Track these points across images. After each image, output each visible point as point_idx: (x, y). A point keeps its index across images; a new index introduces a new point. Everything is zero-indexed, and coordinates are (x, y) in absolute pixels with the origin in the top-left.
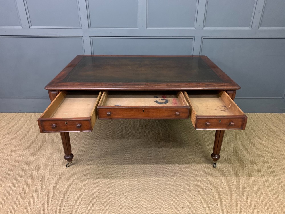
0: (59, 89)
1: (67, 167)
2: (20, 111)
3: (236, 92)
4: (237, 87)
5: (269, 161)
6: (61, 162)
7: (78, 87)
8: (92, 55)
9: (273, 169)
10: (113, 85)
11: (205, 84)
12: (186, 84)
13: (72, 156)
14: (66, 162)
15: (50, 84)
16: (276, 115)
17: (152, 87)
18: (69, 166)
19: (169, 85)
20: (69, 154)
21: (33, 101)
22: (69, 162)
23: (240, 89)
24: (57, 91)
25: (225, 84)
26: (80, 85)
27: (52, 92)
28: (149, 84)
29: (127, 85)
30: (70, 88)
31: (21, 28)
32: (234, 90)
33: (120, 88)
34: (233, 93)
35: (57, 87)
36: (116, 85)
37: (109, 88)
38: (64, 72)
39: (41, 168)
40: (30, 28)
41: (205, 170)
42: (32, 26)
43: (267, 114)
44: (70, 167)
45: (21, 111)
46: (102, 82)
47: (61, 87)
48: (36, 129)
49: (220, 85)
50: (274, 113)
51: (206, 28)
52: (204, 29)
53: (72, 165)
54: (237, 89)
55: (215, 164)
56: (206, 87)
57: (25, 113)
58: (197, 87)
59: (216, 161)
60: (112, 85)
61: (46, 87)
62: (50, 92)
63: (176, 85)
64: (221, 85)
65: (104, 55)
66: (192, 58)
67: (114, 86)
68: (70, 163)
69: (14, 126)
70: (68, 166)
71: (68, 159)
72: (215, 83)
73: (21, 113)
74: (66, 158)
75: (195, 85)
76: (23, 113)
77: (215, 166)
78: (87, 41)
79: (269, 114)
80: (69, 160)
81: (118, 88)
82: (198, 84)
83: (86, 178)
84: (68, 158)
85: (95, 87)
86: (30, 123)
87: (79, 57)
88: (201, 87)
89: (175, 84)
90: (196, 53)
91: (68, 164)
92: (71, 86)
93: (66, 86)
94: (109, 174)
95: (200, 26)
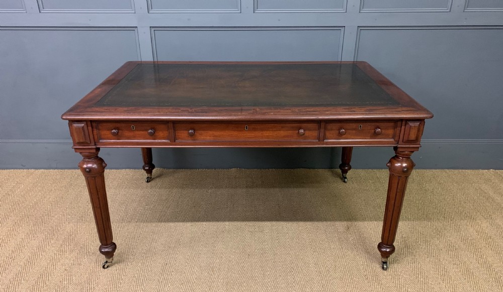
0: (88, 119)
1: (104, 267)
2: (23, 167)
3: (424, 124)
4: (425, 114)
5: (490, 259)
6: (94, 258)
7: (124, 116)
8: (154, 62)
9: (497, 273)
10: (190, 110)
11: (365, 109)
12: (329, 108)
13: (113, 246)
14: (103, 258)
15: (72, 111)
16: (499, 173)
17: (264, 114)
18: (108, 267)
19: (297, 110)
20: (109, 243)
22: (109, 258)
23: (431, 117)
24: (85, 122)
25: (404, 109)
26: (128, 112)
27: (76, 125)
28: (258, 109)
29: (216, 111)
30: (109, 115)
31: (25, 12)
32: (421, 121)
33: (203, 116)
34: (419, 125)
35: (83, 115)
36: (195, 110)
37: (182, 116)
38: (99, 89)
39: (55, 269)
40: (40, 12)
41: (366, 275)
42: (43, 8)
43: (481, 171)
44: (110, 268)
45: (24, 166)
46: (171, 106)
47: (92, 115)
48: (50, 197)
49: (394, 110)
50: (495, 169)
51: (365, 10)
52: (362, 11)
53: (114, 264)
54: (427, 118)
55: (385, 263)
56: (366, 114)
57: (33, 170)
58: (350, 114)
59: (387, 257)
60: (188, 111)
61: (63, 115)
62: (71, 125)
63: (309, 110)
64: (397, 110)
65: (175, 62)
66: (341, 66)
67: (191, 114)
68: (109, 260)
69: (10, 193)
70: (106, 266)
71: (107, 252)
72: (383, 108)
73: (24, 169)
74: (103, 250)
75: (347, 110)
76: (29, 169)
77: (385, 266)
78: (144, 36)
79: (486, 171)
80: (109, 255)
81: (199, 116)
82: (351, 108)
83: (139, 289)
84: (106, 250)
85: (155, 115)
86: (39, 188)
87: (129, 64)
88: (357, 114)
89: (307, 110)
90: (348, 56)
91: (107, 262)
92: (110, 112)
93: (101, 112)
94: (183, 282)
95: (354, 6)
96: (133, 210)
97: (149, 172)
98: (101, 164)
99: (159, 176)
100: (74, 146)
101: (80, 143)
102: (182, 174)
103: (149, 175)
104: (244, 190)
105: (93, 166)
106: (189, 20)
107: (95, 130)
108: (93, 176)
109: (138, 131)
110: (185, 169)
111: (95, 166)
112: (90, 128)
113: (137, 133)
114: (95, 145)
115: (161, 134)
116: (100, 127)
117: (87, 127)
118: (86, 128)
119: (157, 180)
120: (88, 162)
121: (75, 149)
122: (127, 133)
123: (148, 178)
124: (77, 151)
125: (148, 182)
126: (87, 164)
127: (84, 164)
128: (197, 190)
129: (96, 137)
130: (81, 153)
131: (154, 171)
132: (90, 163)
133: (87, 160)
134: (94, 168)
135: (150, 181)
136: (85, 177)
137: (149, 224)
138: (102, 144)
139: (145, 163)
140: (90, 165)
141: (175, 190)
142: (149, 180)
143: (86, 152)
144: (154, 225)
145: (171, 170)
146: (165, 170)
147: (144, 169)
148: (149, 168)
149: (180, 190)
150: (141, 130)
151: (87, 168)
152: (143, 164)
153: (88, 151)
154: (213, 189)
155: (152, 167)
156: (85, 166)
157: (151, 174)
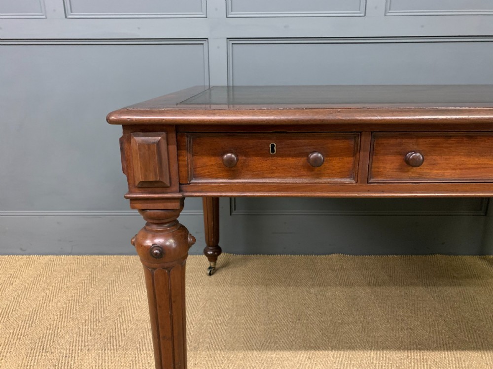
2: (23, 252)
21: (58, 223)
27: (139, 139)
31: (44, 17)
40: (66, 17)
42: (71, 12)
45: (25, 250)
48: (59, 301)
57: (35, 257)
73: (23, 255)
76: (30, 255)
86: (43, 285)
96: (196, 324)
97: (213, 258)
98: (186, 238)
99: (225, 265)
100: (130, 192)
101: (146, 186)
103: (212, 264)
104: (368, 290)
105: (167, 243)
106: (286, 27)
107: (184, 152)
108: (166, 265)
109: (282, 156)
110: (260, 254)
111: (171, 242)
112: (173, 148)
113: (280, 161)
114: (180, 191)
115: (336, 163)
116: (197, 148)
117: (168, 144)
118: (164, 145)
120: (156, 234)
121: (133, 200)
122: (256, 162)
123: (210, 268)
125: (210, 274)
126: (154, 237)
127: (146, 238)
128: (291, 289)
129: (184, 173)
130: (142, 211)
131: (221, 258)
132: (160, 236)
133: (155, 227)
134: (170, 246)
135: (213, 274)
136: (146, 267)
137: (232, 355)
138: (196, 189)
139: (209, 245)
140: (159, 241)
141: (255, 289)
142: (212, 271)
143: (156, 209)
144: (241, 355)
145: (239, 256)
147: (206, 253)
148: (214, 252)
149: (264, 288)
150: (289, 156)
151: (155, 246)
152: (205, 245)
153: (160, 205)
154: (317, 288)
155: (218, 251)
156: (148, 243)
157: (215, 264)
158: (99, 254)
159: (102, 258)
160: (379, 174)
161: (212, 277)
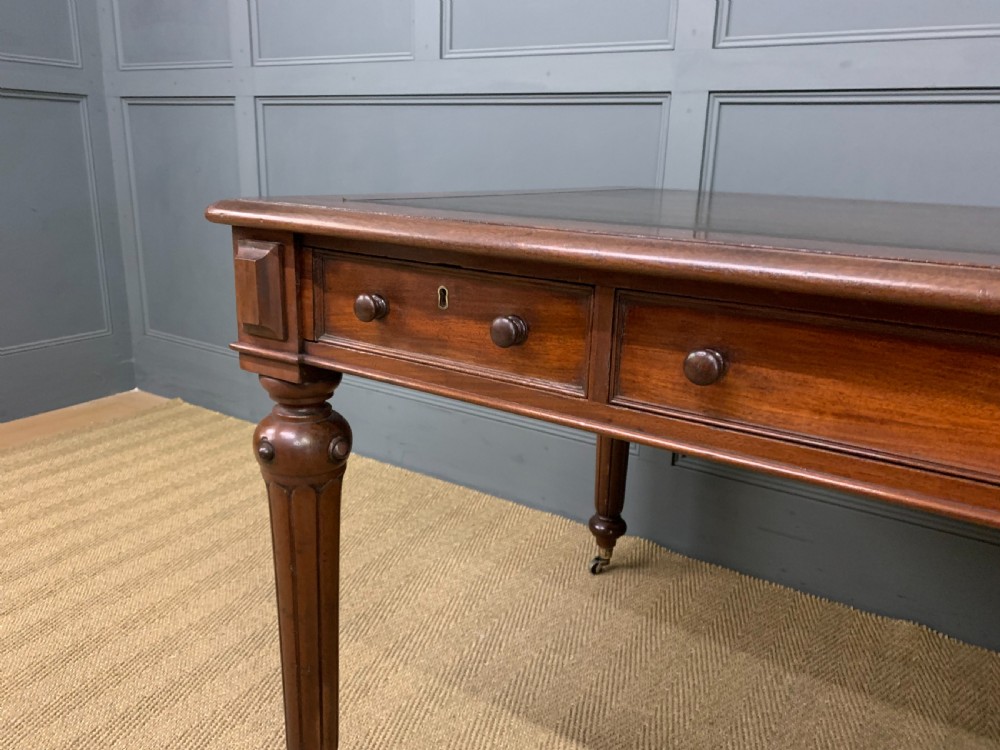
31: (411, 58)
40: (441, 57)
97: (607, 540)
99: (636, 565)
100: (240, 340)
101: (253, 332)
102: (710, 580)
103: (602, 552)
104: (940, 731)
107: (309, 282)
109: (458, 315)
110: (725, 566)
112: (291, 273)
113: (454, 325)
114: (303, 352)
115: (553, 347)
116: (331, 279)
117: (284, 265)
118: (274, 266)
119: (625, 575)
121: (244, 354)
122: (417, 319)
123: (598, 559)
124: (249, 364)
125: (593, 571)
128: (741, 657)
129: (309, 321)
130: (261, 376)
131: (623, 543)
135: (601, 571)
137: (527, 729)
138: (325, 352)
139: (599, 513)
141: (665, 630)
142: (600, 567)
144: (543, 737)
145: (678, 558)
146: (663, 554)
147: (593, 527)
148: (608, 529)
149: (682, 635)
150: (470, 317)
151: (264, 440)
152: (592, 511)
153: (275, 372)
154: (804, 678)
155: (618, 528)
157: (611, 551)
158: (439, 476)
159: (439, 484)
160: (634, 389)
161: (597, 578)
